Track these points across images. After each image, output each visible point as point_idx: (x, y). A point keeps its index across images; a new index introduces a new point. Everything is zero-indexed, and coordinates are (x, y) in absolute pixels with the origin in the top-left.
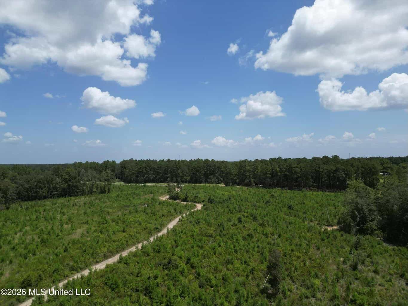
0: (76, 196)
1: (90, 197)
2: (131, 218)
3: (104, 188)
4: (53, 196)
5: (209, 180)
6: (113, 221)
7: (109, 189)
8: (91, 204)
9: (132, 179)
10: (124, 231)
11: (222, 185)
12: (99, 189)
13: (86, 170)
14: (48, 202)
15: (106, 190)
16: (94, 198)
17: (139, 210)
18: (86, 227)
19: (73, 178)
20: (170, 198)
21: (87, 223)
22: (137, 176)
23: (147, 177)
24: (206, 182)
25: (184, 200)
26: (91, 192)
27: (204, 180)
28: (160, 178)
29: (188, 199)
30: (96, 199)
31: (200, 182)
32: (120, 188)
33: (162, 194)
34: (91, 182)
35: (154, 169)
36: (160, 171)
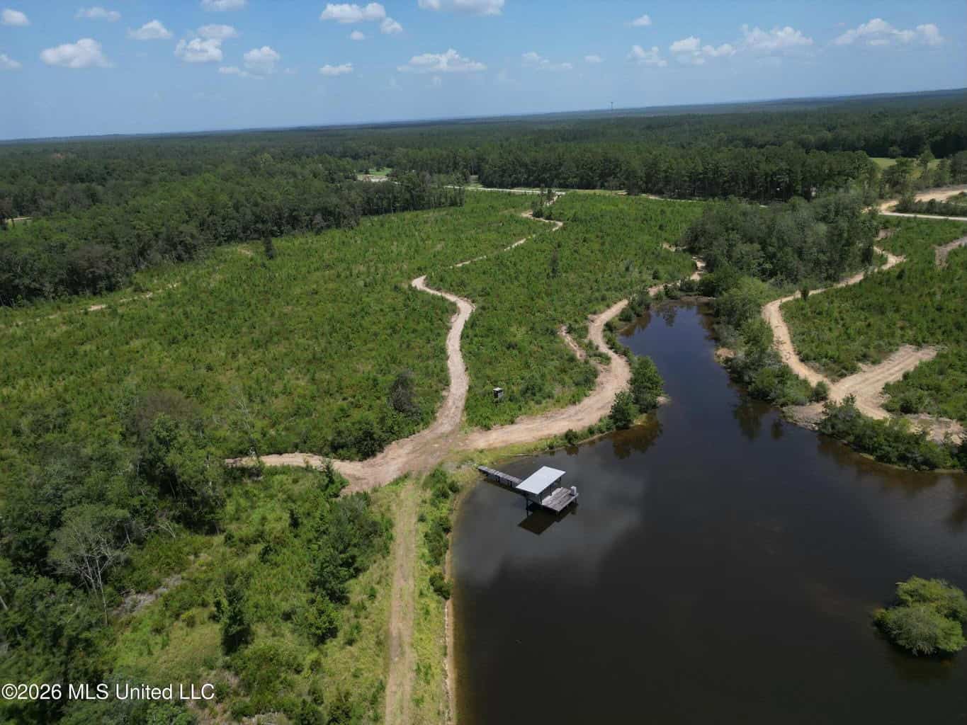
0: (421, 209)
1: (439, 211)
2: (482, 237)
3: (455, 198)
5: (606, 184)
6: (467, 239)
7: (461, 200)
8: (444, 222)
10: (475, 246)
11: (623, 192)
12: (449, 200)
15: (458, 200)
16: (444, 213)
17: (492, 228)
18: (443, 243)
20: (534, 215)
21: (444, 240)
22: (502, 176)
23: (516, 178)
24: (602, 187)
25: (548, 218)
26: (439, 205)
27: (599, 184)
28: (533, 181)
29: (552, 217)
30: (447, 214)
31: (594, 188)
32: (476, 197)
33: (525, 209)
35: (526, 165)
36: (534, 169)
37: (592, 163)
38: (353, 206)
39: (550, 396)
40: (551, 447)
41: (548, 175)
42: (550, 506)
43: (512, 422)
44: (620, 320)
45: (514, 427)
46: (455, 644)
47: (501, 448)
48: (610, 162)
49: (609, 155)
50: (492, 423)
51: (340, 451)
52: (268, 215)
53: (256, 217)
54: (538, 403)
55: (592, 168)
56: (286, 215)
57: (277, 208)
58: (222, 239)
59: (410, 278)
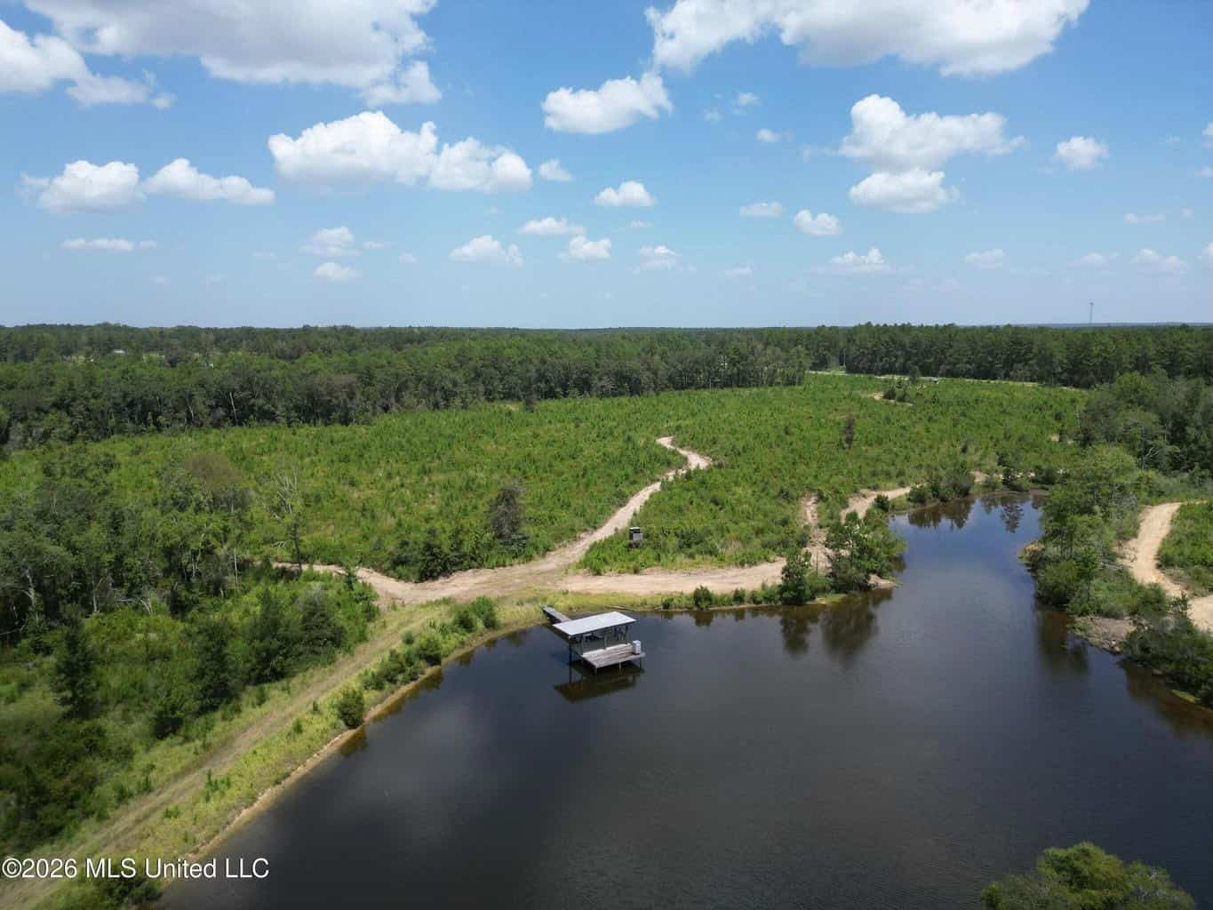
0: (747, 386)
3: (794, 378)
4: (715, 385)
5: (1012, 373)
9: (861, 366)
11: (1035, 385)
12: (785, 378)
13: (767, 344)
14: (706, 393)
15: (797, 380)
19: (743, 357)
20: (884, 397)
22: (872, 361)
24: (1006, 376)
25: (901, 400)
26: (771, 384)
27: (1002, 373)
29: (907, 398)
31: (994, 378)
33: (878, 392)
34: (771, 367)
35: (903, 347)
36: (914, 351)
37: (993, 344)
38: (655, 374)
39: (712, 552)
40: (666, 606)
41: (932, 360)
42: (590, 660)
43: (636, 572)
44: (909, 500)
45: (636, 577)
46: (305, 776)
47: (597, 596)
48: (1020, 344)
49: (1019, 336)
50: (607, 568)
51: (399, 568)
52: (553, 373)
53: (540, 375)
54: (692, 556)
55: (992, 351)
56: (575, 376)
57: (565, 368)
58: (497, 395)
59: (659, 435)
